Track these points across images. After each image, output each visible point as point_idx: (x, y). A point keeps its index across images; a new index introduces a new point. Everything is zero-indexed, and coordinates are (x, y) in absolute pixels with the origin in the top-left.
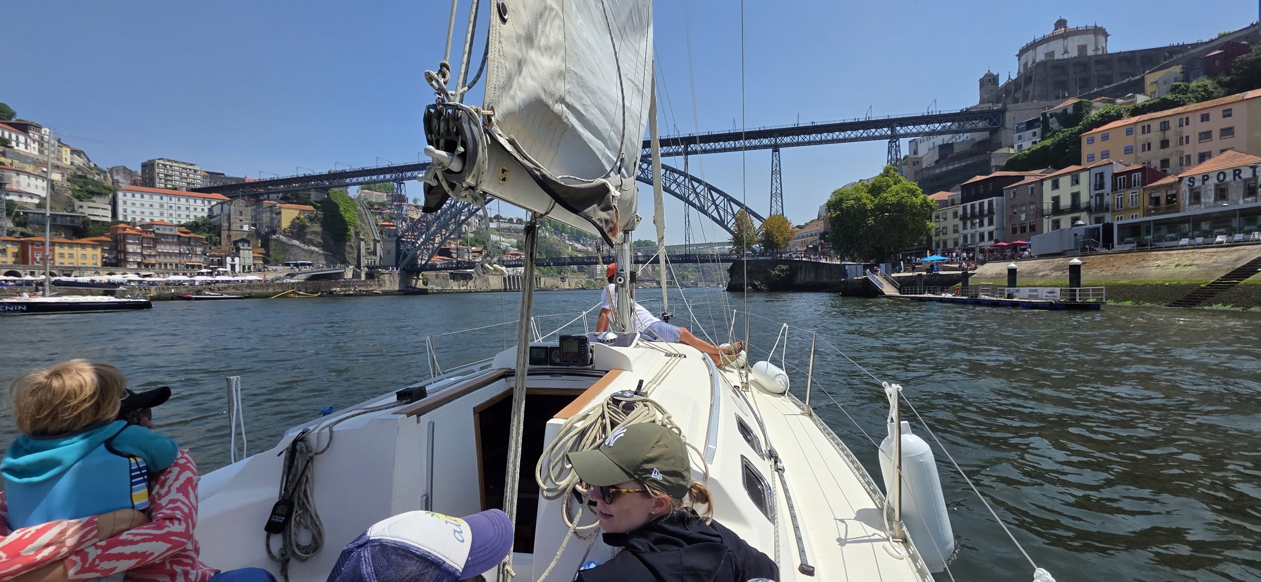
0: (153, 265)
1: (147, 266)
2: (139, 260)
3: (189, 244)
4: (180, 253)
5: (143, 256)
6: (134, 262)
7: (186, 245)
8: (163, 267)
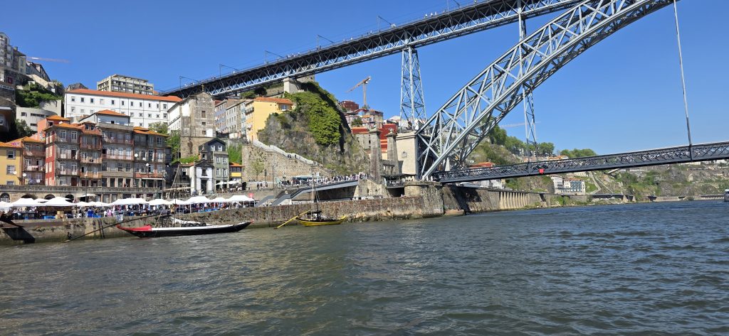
0: (95, 182)
1: (84, 183)
2: (75, 173)
3: (146, 146)
4: (135, 161)
5: (81, 167)
6: (66, 176)
7: (142, 147)
8: (109, 185)
